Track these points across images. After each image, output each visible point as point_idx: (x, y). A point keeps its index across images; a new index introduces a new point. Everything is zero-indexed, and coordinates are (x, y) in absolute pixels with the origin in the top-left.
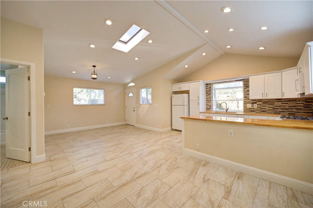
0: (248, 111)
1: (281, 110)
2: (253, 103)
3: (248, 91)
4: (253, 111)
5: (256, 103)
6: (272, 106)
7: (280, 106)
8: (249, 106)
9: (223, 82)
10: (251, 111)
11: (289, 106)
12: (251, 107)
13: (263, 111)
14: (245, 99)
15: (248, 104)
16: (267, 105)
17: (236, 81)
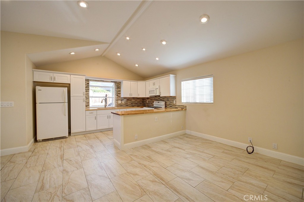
0: (119, 106)
1: (134, 104)
2: (122, 100)
3: (120, 91)
4: (122, 106)
5: (123, 100)
6: (131, 102)
7: (134, 102)
8: (120, 102)
9: (101, 81)
10: (121, 106)
11: (137, 102)
12: (120, 103)
13: (127, 106)
14: (117, 97)
15: (119, 101)
16: (129, 101)
17: (111, 82)
